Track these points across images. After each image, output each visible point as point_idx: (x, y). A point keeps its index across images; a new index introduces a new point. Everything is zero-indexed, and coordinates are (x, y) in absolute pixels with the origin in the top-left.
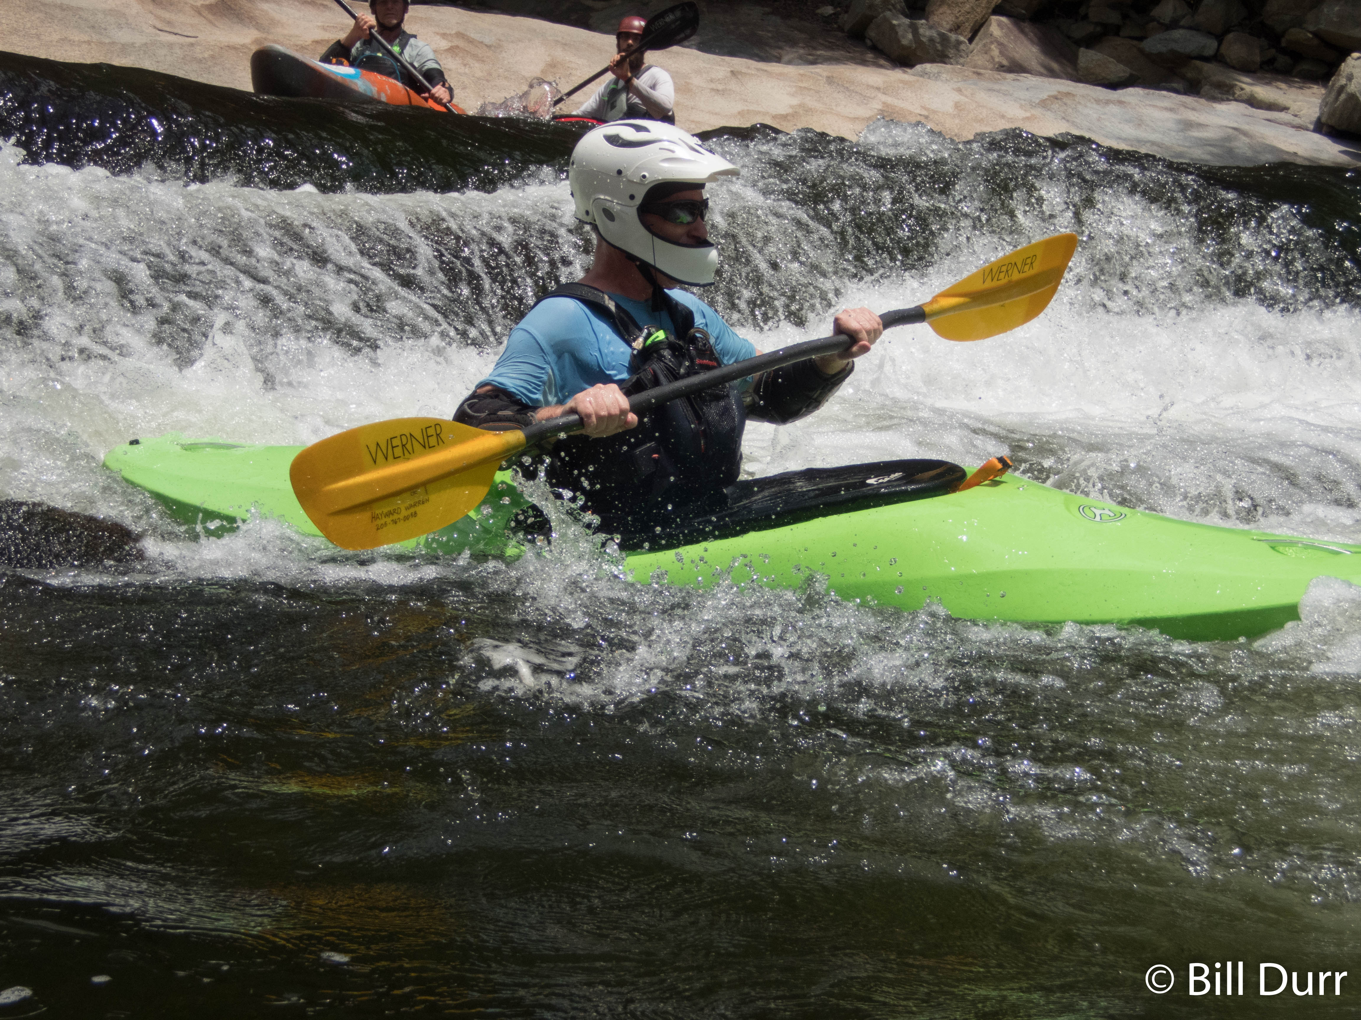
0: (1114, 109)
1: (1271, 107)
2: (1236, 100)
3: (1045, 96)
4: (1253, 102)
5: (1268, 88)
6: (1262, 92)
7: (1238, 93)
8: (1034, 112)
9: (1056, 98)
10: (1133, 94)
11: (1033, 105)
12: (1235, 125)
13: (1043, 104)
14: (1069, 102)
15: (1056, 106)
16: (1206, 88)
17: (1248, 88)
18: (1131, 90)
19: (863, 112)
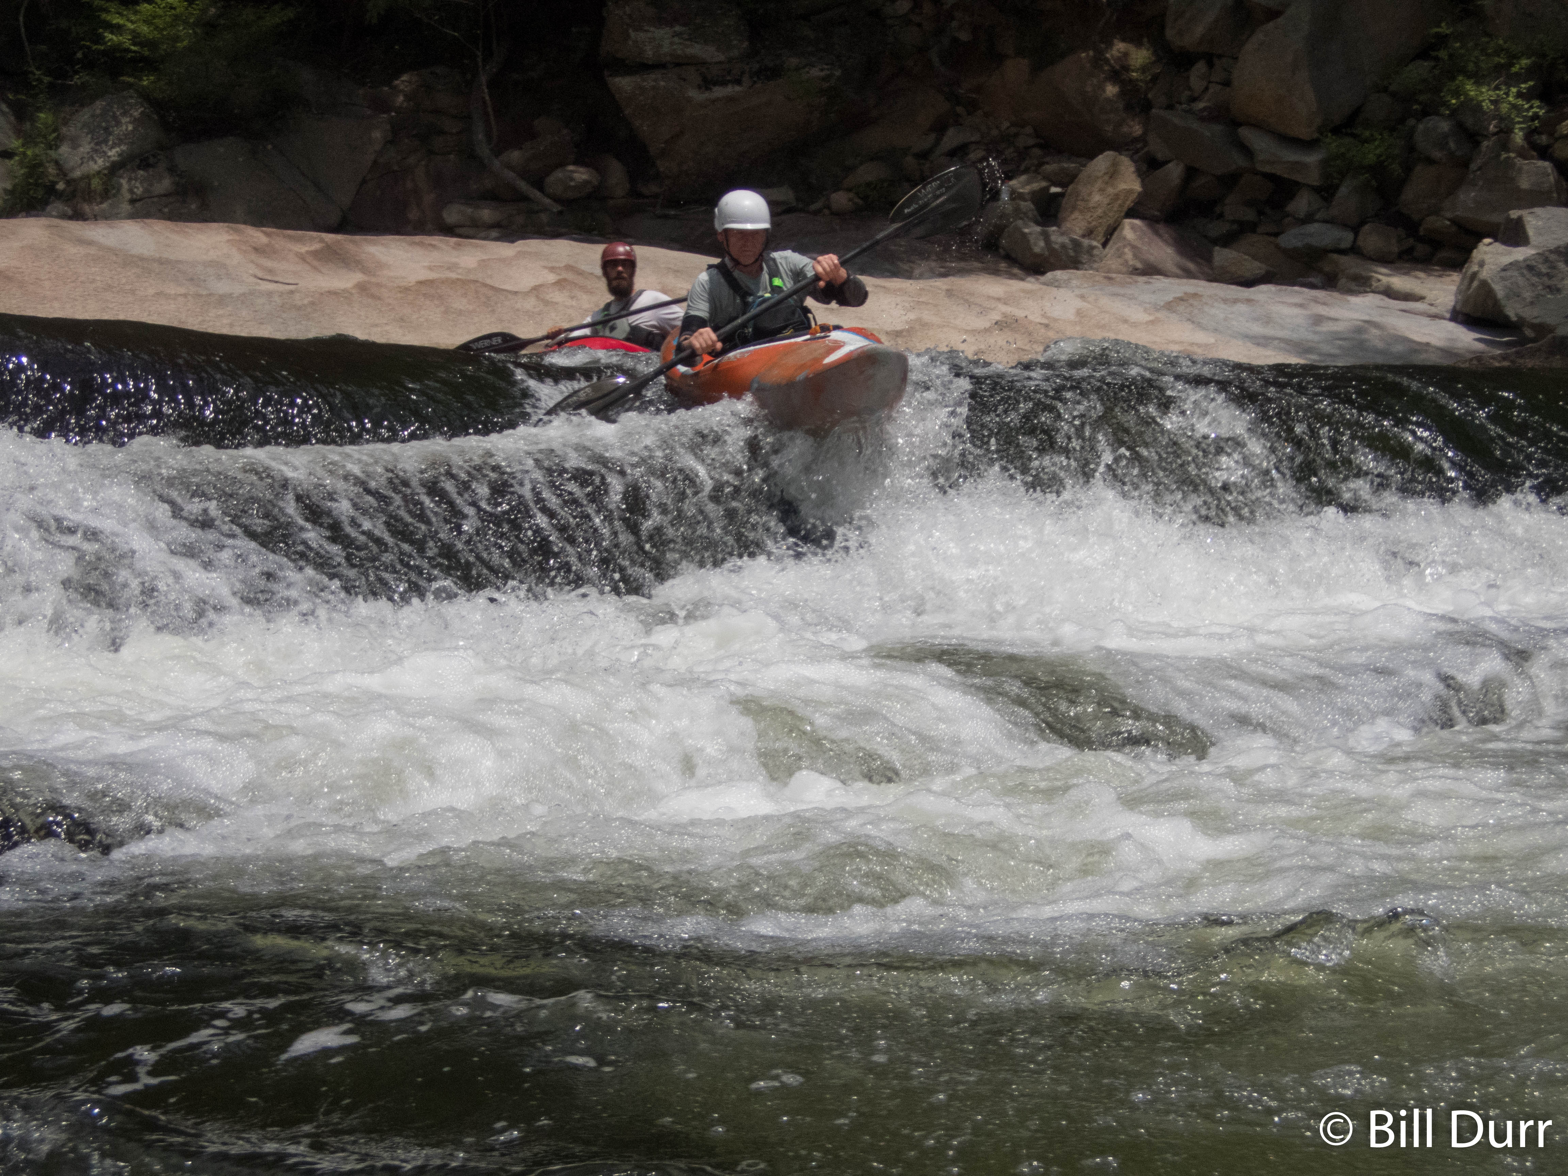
0: (1242, 308)
1: (1407, 297)
2: (1373, 292)
3: (1170, 297)
4: (1390, 293)
5: (1406, 278)
6: (1399, 282)
7: (1375, 284)
8: (1158, 315)
9: (1181, 299)
10: (1264, 292)
11: (1157, 308)
12: (1367, 318)
13: (1169, 306)
14: (1195, 303)
15: (1181, 308)
16: (1343, 281)
17: (1385, 280)
18: (1263, 287)
19: (981, 323)
